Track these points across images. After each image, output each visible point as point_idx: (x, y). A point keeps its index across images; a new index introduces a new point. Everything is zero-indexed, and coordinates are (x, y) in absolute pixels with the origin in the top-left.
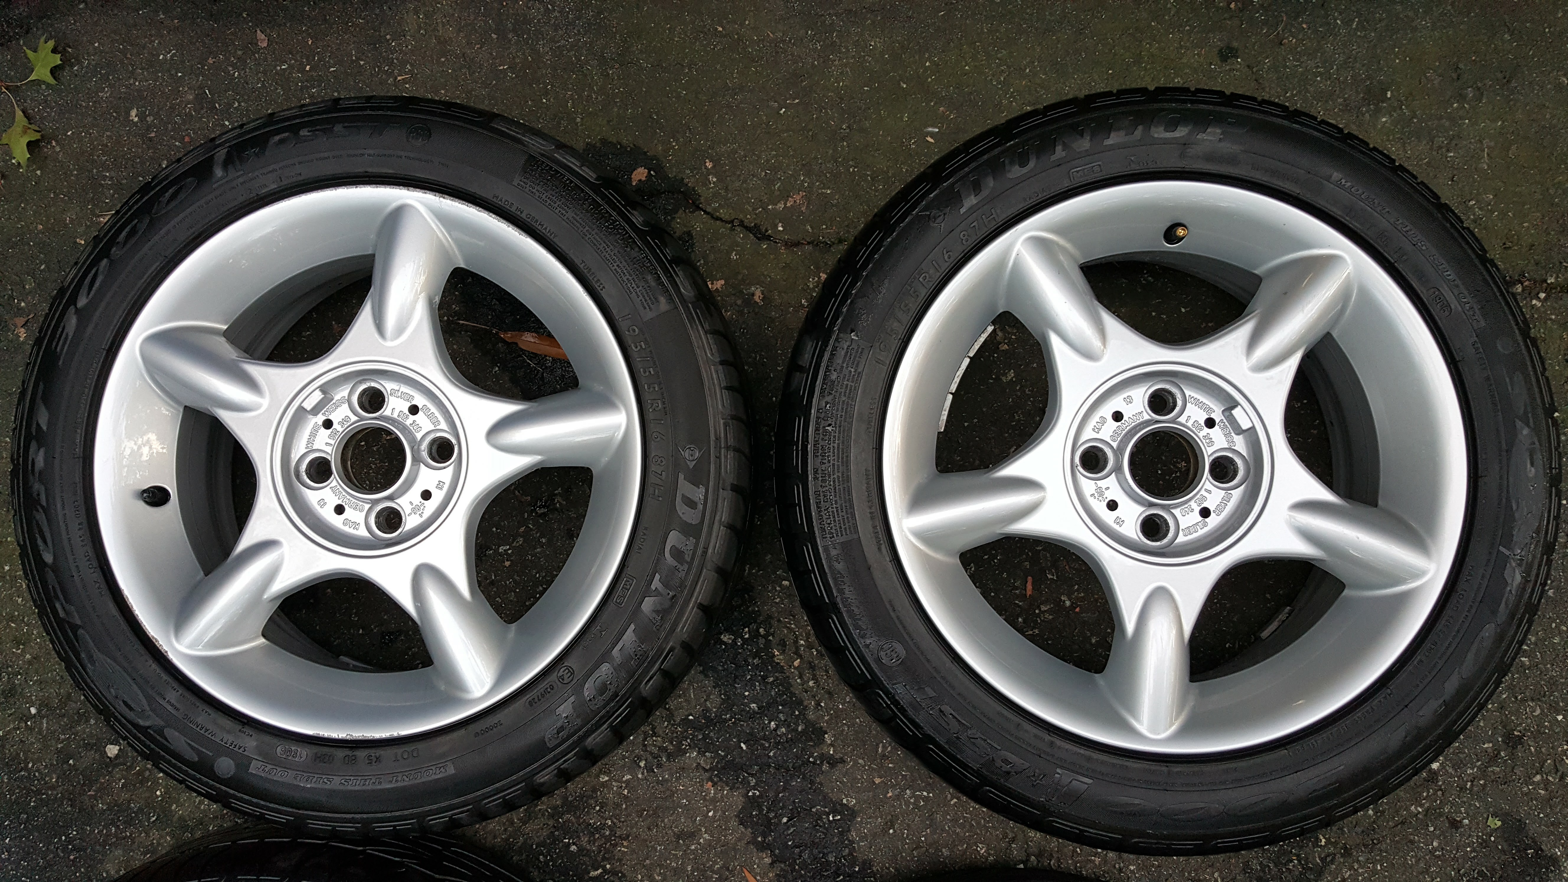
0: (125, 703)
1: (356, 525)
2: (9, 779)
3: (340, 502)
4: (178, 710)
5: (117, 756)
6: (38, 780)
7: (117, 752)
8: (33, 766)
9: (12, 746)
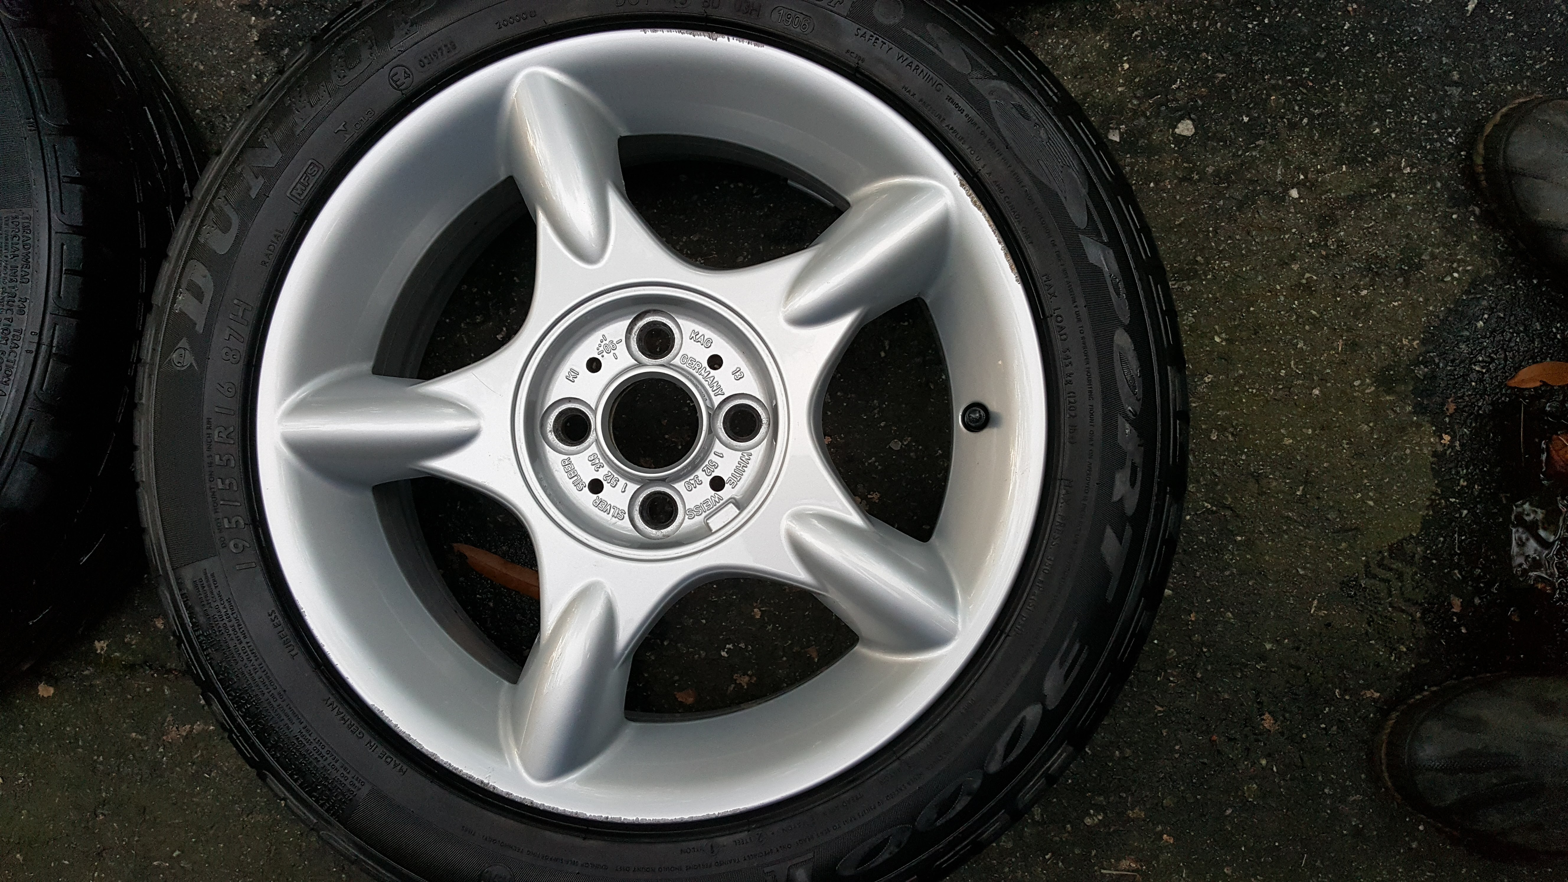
0: (1027, 117)
1: (695, 337)
2: (1337, 107)
3: (713, 372)
4: (950, 99)
5: (1181, 119)
6: (1296, 100)
7: (1179, 125)
8: (1301, 119)
9: (1329, 150)
